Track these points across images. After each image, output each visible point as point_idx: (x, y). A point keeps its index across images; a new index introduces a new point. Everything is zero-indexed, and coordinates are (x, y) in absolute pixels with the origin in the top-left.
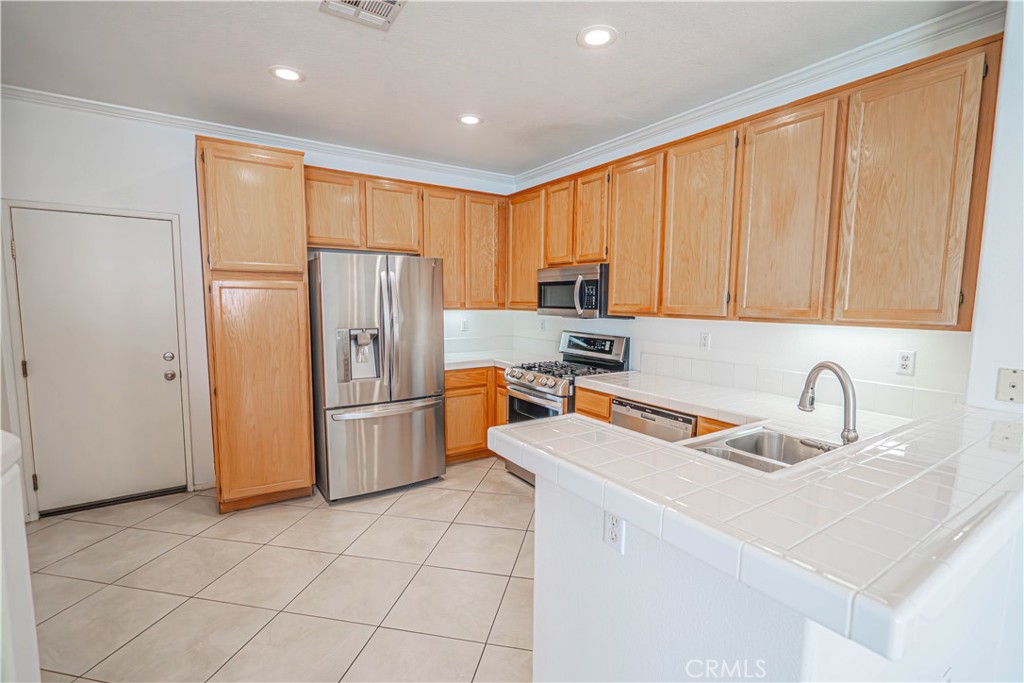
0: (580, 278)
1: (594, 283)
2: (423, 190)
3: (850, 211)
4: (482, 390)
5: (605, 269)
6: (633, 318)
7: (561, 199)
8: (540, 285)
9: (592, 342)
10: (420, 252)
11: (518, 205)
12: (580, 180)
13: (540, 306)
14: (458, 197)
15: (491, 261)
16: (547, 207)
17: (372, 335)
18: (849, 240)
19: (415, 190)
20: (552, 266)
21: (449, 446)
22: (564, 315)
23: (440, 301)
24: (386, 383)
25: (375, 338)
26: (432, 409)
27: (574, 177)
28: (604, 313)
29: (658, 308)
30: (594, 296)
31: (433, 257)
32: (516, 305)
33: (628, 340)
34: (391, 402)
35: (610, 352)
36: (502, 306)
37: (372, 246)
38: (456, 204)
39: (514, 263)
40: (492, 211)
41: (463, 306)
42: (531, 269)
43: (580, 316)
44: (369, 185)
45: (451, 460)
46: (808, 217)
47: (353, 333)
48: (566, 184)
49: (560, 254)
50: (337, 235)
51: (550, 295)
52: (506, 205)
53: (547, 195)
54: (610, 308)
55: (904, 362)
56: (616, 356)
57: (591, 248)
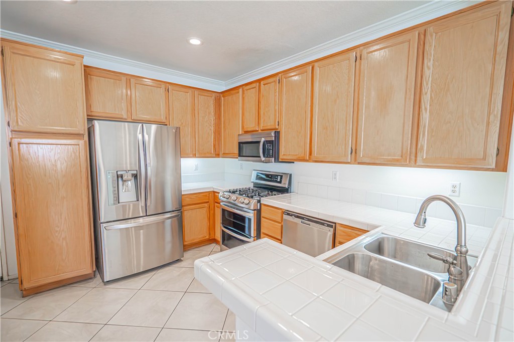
0: (263, 140)
1: (271, 142)
2: (168, 87)
3: (426, 99)
4: (206, 205)
5: (277, 134)
6: (293, 163)
7: (251, 94)
8: (240, 143)
9: (270, 177)
10: (168, 124)
11: (226, 98)
12: (262, 83)
13: (240, 156)
14: (190, 91)
15: (211, 130)
16: (243, 98)
17: (133, 175)
18: (426, 116)
19: (163, 86)
20: (246, 132)
21: (186, 239)
22: (253, 161)
23: (180, 152)
24: (143, 204)
25: (135, 176)
26: (176, 218)
27: (259, 81)
28: (277, 160)
29: (309, 157)
30: (271, 150)
31: (175, 126)
32: (226, 155)
33: (291, 175)
34: (147, 216)
35: (280, 182)
36: (218, 156)
37: (136, 118)
38: (189, 95)
39: (225, 130)
40: (211, 101)
41: (194, 156)
42: (233, 135)
43: (263, 162)
44: (132, 81)
45: (186, 248)
46: (400, 103)
47: (119, 173)
48: (254, 85)
49: (251, 126)
50: (110, 110)
51: (246, 149)
52: (219, 97)
53: (243, 91)
54: (281, 157)
55: (453, 189)
56: (284, 184)
57: (269, 122)
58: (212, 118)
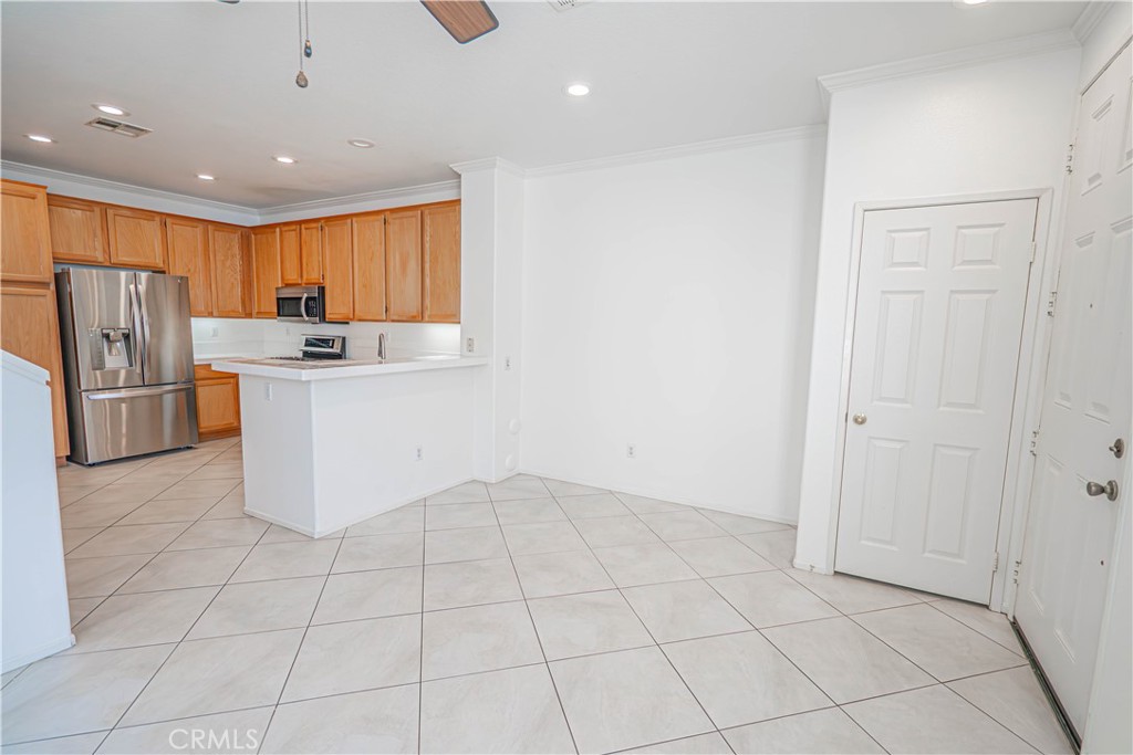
0: (305, 295)
1: (314, 299)
2: (164, 219)
4: (232, 380)
5: (322, 290)
6: (347, 323)
7: (291, 237)
8: (278, 299)
9: (324, 342)
10: (166, 269)
11: (259, 236)
12: (303, 226)
13: (279, 315)
14: (199, 229)
15: (236, 279)
16: (281, 242)
17: (123, 334)
19: (157, 219)
20: (287, 285)
21: (202, 425)
22: (291, 321)
23: (186, 309)
24: (138, 370)
25: (126, 337)
26: (183, 393)
27: (300, 223)
28: (323, 319)
30: (315, 307)
31: (180, 274)
32: (261, 315)
33: (344, 339)
34: (144, 386)
35: (332, 347)
36: (249, 315)
37: (116, 261)
39: (258, 282)
40: (235, 239)
41: (211, 315)
42: (269, 288)
43: (307, 322)
44: (110, 212)
45: (204, 437)
47: (104, 331)
48: (294, 227)
49: (293, 277)
50: (78, 251)
51: (286, 307)
52: (248, 235)
53: (281, 232)
54: (327, 316)
56: (336, 350)
57: (313, 275)
58: (238, 262)
